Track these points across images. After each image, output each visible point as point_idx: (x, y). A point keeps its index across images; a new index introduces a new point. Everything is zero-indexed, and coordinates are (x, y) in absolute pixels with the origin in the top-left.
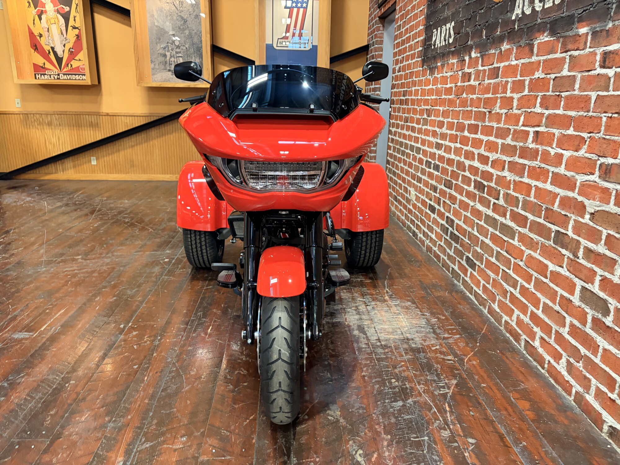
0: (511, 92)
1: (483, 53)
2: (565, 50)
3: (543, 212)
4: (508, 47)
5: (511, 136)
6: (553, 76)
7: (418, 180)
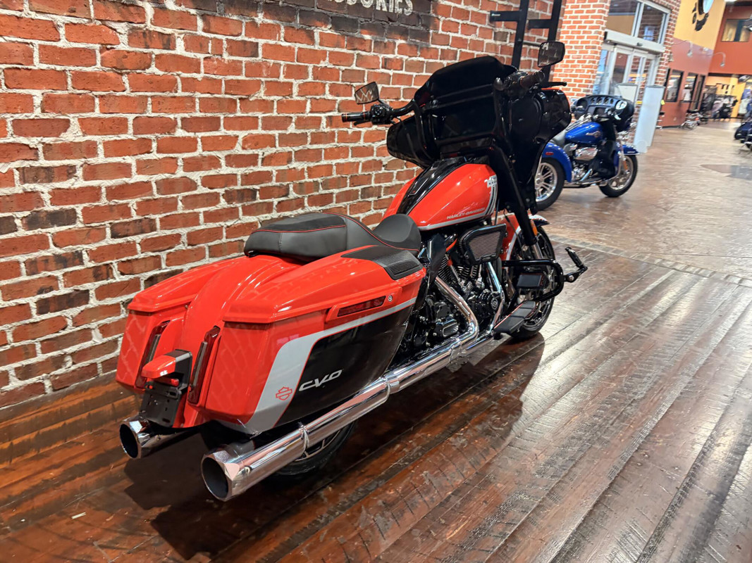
0: (285, 77)
1: (209, 13)
4: (269, 21)
5: (293, 124)
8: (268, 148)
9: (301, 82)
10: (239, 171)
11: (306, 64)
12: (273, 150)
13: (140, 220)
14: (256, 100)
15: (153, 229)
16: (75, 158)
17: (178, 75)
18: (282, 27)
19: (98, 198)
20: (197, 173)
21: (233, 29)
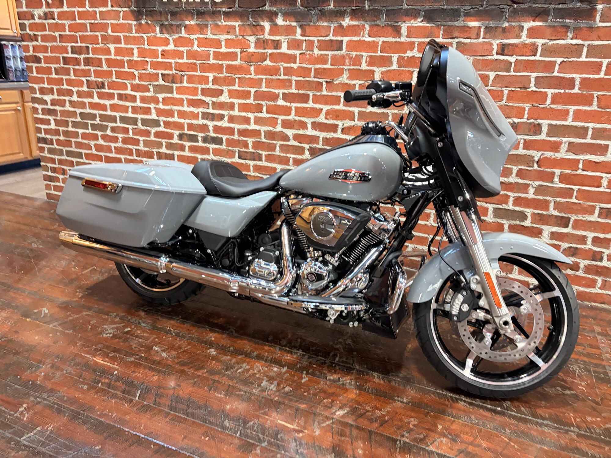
0: (367, 66)
1: (305, 23)
2: (450, 37)
4: (354, 23)
7: (163, 157)
8: (347, 121)
9: (384, 69)
10: (322, 135)
11: (390, 55)
12: (352, 123)
13: (254, 153)
14: (339, 83)
15: (260, 160)
16: (224, 110)
17: (282, 65)
18: (367, 28)
19: (233, 134)
20: (291, 130)
21: (323, 32)
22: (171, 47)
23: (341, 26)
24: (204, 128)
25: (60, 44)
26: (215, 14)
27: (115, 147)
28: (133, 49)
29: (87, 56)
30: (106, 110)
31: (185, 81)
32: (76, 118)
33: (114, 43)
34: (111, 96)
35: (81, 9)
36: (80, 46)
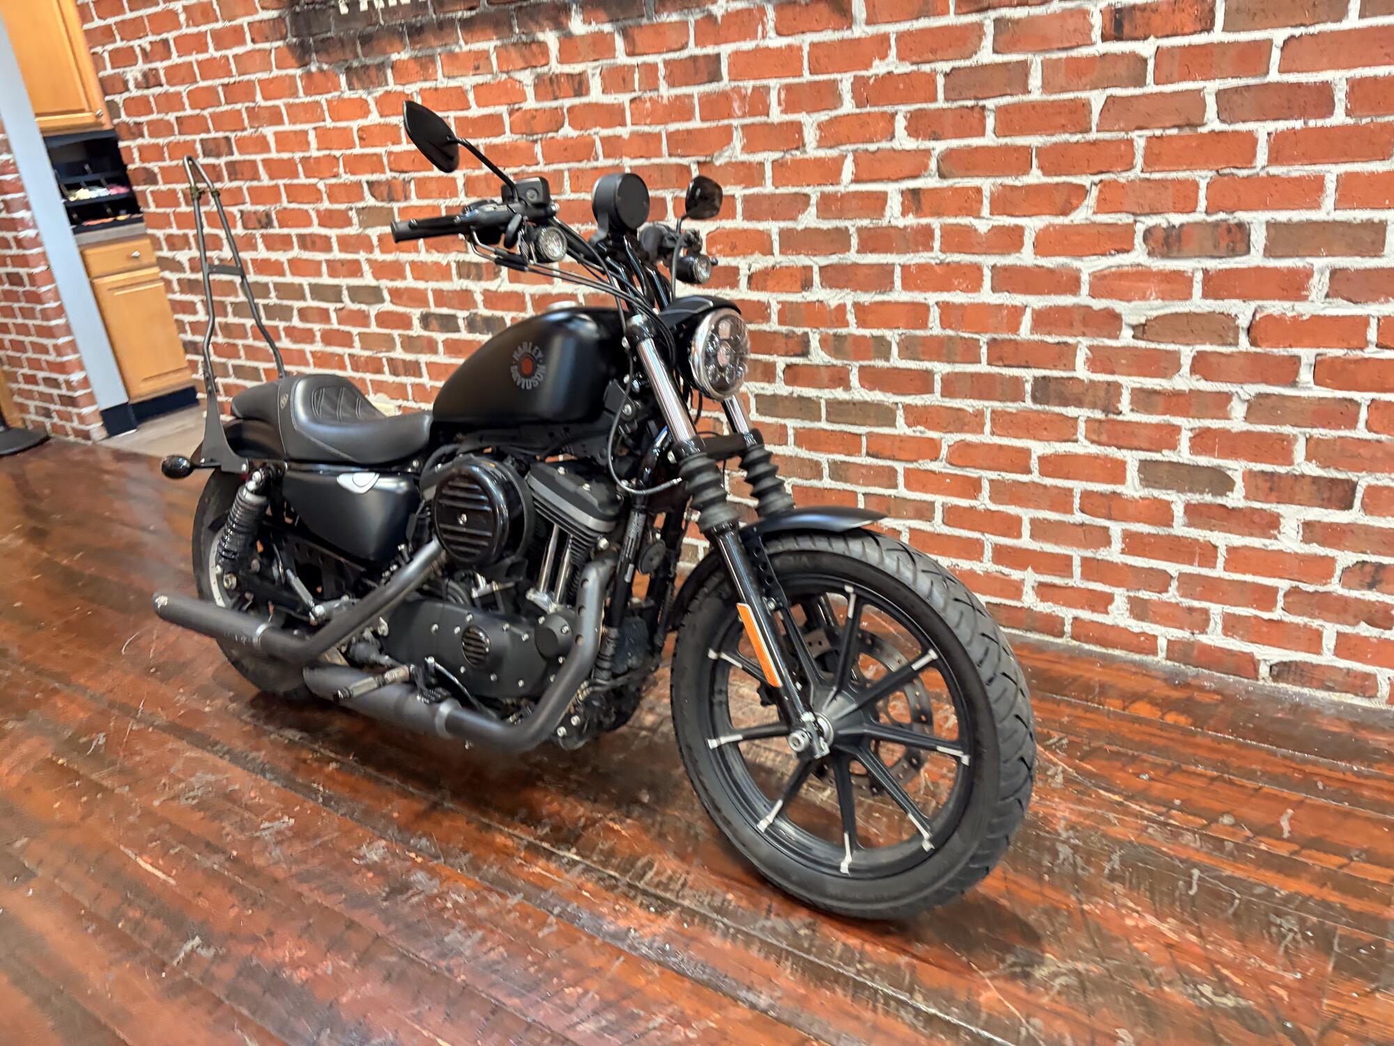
0: (786, 112)
1: (630, 22)
2: (976, 7)
3: (984, 350)
4: (740, 5)
5: (813, 210)
6: (946, 66)
7: (401, 369)
8: (757, 256)
9: (824, 116)
11: (832, 77)
12: (768, 262)
14: (729, 164)
17: (597, 134)
18: (771, 14)
19: (523, 308)
21: (673, 38)
22: (374, 118)
23: (710, 17)
24: (464, 298)
25: (182, 138)
26: (443, 26)
27: (313, 353)
28: (305, 133)
29: (230, 158)
30: (282, 274)
31: (413, 195)
32: (237, 296)
33: (272, 124)
34: (285, 243)
35: (201, 57)
36: (215, 139)
